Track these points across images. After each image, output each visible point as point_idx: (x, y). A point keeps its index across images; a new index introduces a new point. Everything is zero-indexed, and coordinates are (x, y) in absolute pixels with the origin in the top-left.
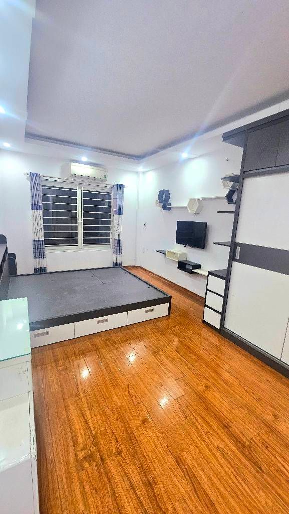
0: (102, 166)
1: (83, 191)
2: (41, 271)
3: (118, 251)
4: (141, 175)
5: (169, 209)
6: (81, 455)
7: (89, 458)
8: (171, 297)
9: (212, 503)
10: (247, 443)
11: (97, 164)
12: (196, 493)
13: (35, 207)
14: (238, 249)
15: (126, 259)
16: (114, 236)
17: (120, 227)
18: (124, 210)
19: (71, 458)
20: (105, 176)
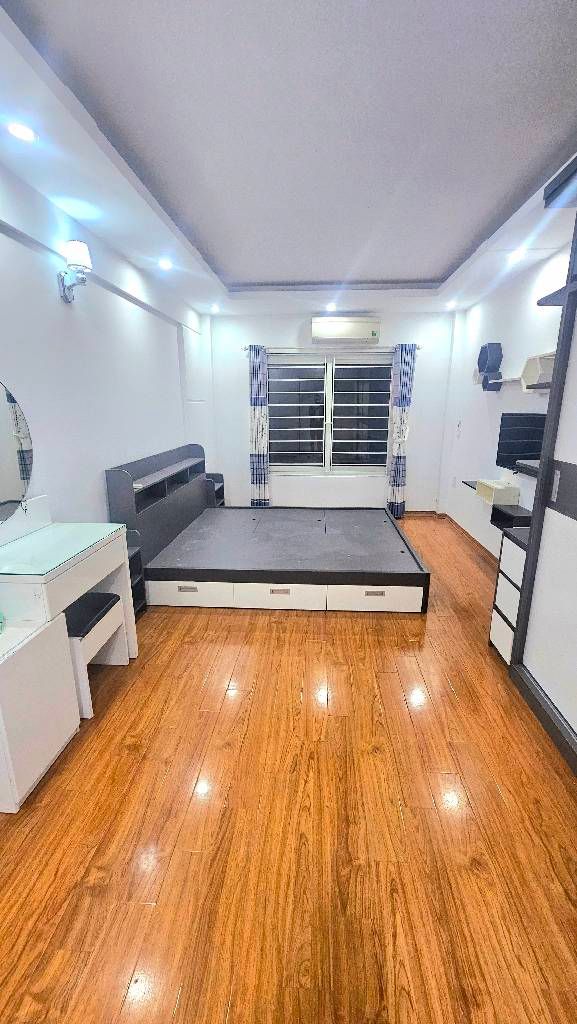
0: (371, 314)
1: (335, 367)
2: (259, 504)
3: (397, 478)
4: (458, 318)
5: (497, 387)
6: (129, 741)
7: (135, 748)
8: (428, 575)
9: (221, 885)
10: (362, 862)
11: (365, 312)
12: (213, 860)
13: (255, 402)
14: (557, 475)
15: (414, 497)
16: (393, 450)
17: (406, 432)
18: (414, 397)
19: (118, 738)
20: (374, 334)
